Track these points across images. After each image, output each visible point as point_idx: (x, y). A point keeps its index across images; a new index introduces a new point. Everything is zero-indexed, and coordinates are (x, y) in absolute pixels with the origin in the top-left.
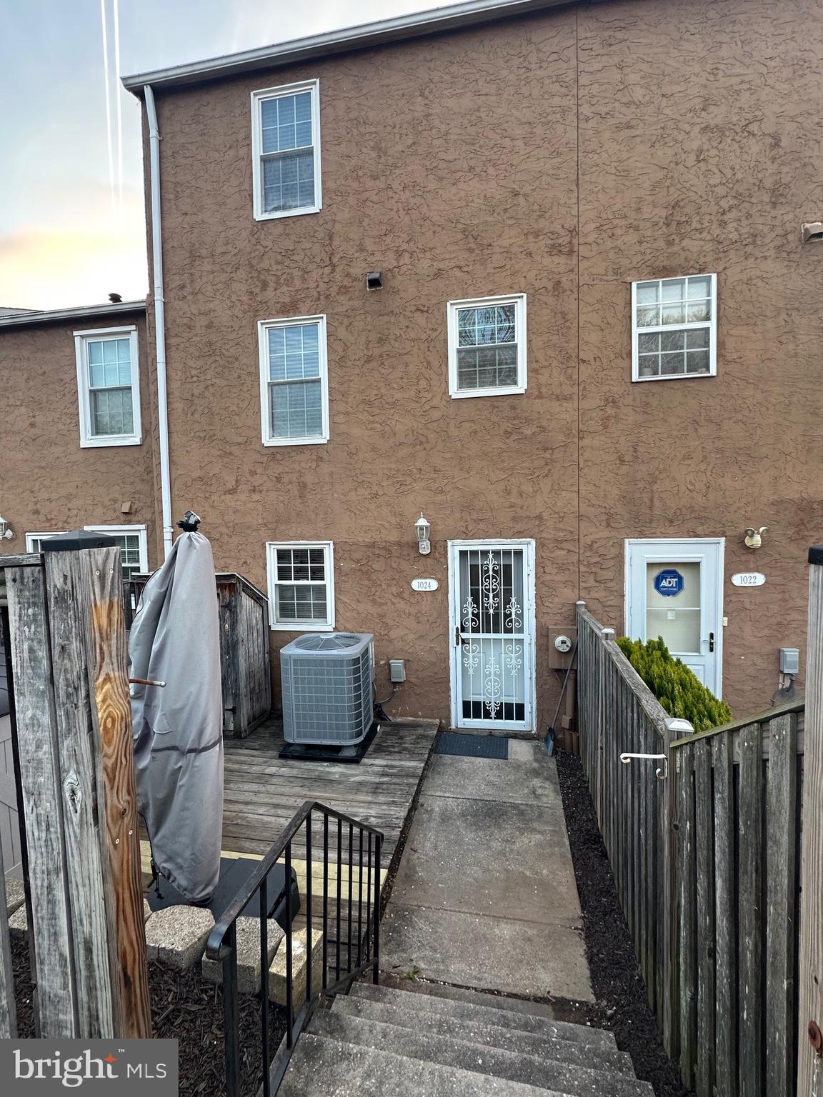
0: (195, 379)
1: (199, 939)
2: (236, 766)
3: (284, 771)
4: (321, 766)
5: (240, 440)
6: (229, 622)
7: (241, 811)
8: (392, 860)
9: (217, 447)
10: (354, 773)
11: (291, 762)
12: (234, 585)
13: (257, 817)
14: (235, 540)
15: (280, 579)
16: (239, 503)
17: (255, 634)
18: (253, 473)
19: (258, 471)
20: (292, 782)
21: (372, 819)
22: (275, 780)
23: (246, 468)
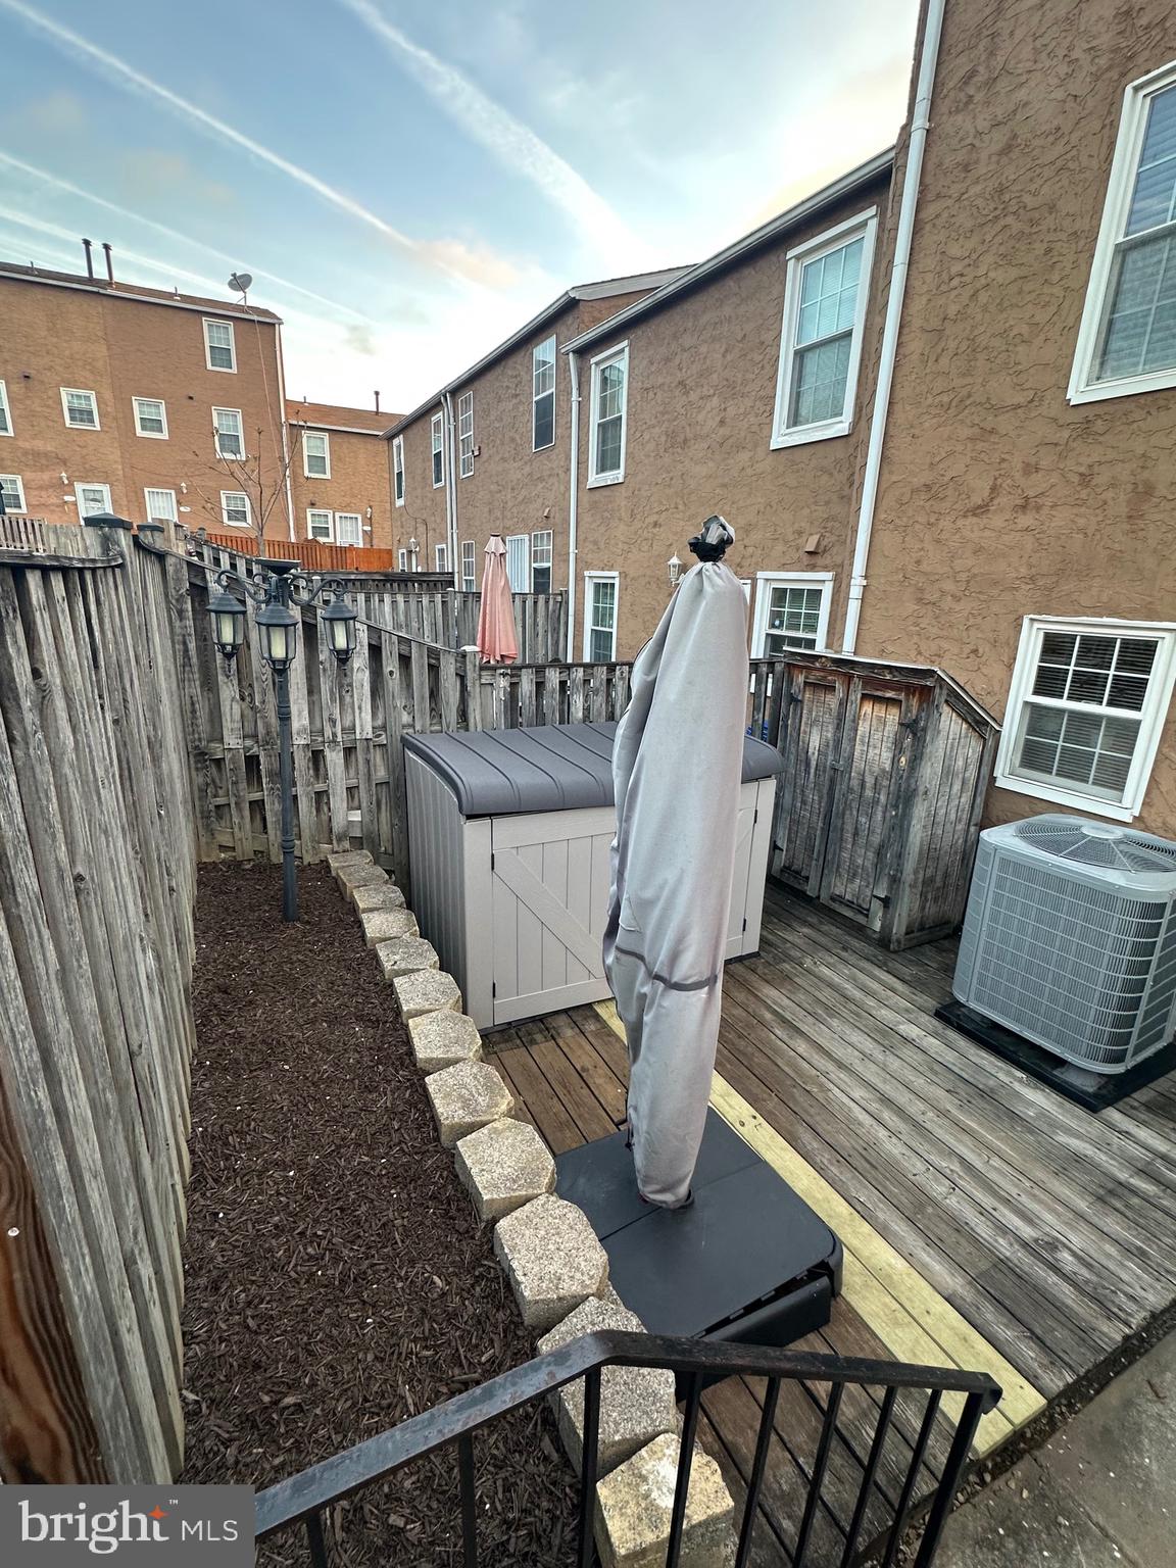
0: (955, 282)
1: (560, 1299)
2: (858, 994)
3: (932, 1043)
4: (1009, 1074)
5: (1020, 399)
6: (908, 754)
7: (825, 1074)
8: (1068, 1386)
9: (968, 421)
10: (1076, 1131)
11: (953, 1035)
12: (931, 689)
13: (846, 1100)
14: (965, 606)
15: (1036, 692)
16: (987, 533)
17: (957, 787)
18: (1030, 469)
19: (1044, 464)
20: (936, 1073)
21: (1066, 1256)
22: (908, 1052)
23: (1017, 462)
